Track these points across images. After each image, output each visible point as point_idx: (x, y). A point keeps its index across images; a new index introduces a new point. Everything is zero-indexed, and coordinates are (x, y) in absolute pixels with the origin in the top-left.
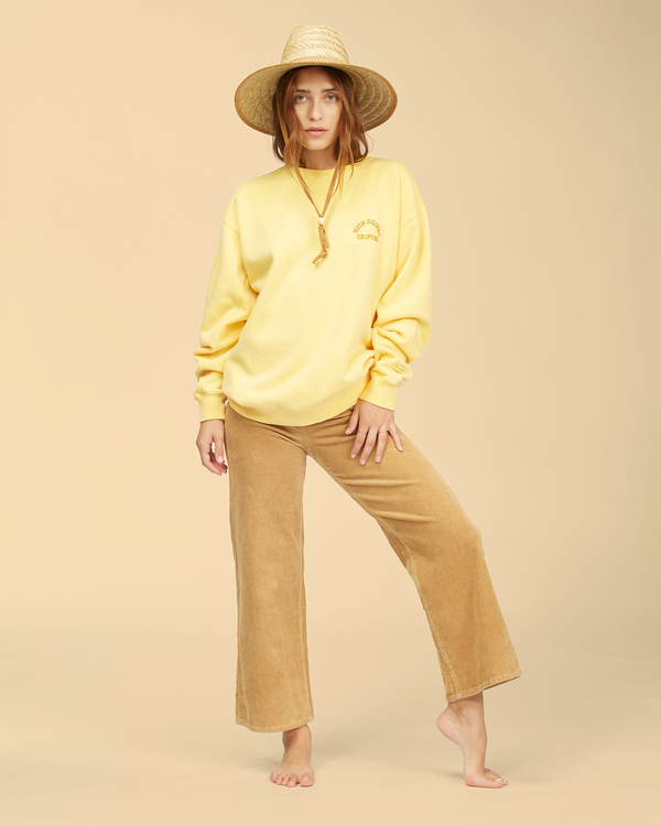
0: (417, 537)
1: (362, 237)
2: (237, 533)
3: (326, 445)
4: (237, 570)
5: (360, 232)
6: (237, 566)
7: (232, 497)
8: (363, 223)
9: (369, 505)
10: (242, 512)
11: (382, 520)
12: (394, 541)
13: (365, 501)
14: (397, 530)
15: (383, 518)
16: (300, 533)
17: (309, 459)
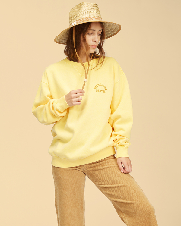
0: (129, 210)
1: (98, 91)
2: (58, 208)
3: (93, 171)
4: (58, 224)
5: (97, 89)
6: (58, 222)
7: (56, 194)
8: (98, 85)
9: (109, 196)
10: (60, 200)
11: (114, 202)
12: (118, 211)
13: (108, 194)
14: (120, 206)
15: (115, 201)
16: (83, 208)
17: (87, 177)
